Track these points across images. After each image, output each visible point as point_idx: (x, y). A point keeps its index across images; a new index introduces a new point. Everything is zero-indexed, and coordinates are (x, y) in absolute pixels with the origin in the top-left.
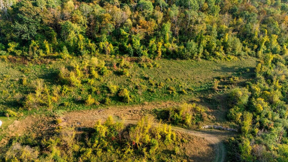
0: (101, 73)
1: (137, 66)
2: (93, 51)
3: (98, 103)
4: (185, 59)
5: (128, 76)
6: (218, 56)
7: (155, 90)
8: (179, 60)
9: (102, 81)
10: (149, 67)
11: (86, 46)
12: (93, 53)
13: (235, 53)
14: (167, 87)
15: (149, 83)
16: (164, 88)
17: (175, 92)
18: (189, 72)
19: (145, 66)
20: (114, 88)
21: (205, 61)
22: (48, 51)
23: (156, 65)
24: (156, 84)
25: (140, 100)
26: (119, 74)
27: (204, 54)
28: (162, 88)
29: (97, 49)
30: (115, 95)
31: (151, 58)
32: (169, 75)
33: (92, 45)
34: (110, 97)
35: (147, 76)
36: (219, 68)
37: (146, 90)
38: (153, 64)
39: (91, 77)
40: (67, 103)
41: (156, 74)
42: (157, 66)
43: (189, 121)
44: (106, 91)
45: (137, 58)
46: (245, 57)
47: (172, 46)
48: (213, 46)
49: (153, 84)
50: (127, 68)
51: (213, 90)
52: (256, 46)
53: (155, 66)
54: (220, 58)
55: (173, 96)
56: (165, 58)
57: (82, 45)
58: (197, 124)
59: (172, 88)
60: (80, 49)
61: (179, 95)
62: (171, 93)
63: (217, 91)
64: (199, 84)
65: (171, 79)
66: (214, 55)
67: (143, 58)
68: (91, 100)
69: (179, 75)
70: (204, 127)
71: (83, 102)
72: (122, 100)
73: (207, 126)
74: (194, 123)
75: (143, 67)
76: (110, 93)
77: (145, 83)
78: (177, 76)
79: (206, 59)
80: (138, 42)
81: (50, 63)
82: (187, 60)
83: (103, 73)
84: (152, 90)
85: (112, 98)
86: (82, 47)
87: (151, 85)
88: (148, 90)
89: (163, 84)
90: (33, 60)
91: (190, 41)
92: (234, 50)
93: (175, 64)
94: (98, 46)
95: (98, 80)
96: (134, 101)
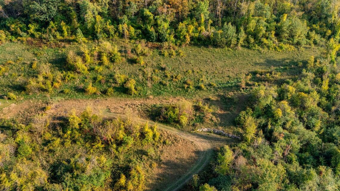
0: (112, 60)
1: (157, 54)
2: (112, 35)
3: (99, 93)
4: (220, 46)
5: (142, 65)
6: (265, 44)
7: (168, 84)
8: (211, 49)
9: (112, 68)
10: (170, 55)
11: (103, 29)
12: (111, 37)
13: (293, 41)
14: (184, 80)
15: (164, 74)
16: (181, 81)
17: (191, 87)
18: (219, 64)
19: (166, 54)
20: (120, 77)
21: (246, 50)
22: (66, 33)
23: (180, 53)
24: (172, 77)
25: (146, 93)
26: (132, 62)
27: (247, 40)
28: (177, 81)
29: (115, 32)
30: (121, 86)
31: (176, 45)
32: (192, 66)
33: (111, 28)
34: (114, 88)
35: (163, 66)
36: (262, 61)
37: (157, 82)
38: (177, 52)
39: (101, 64)
40: (67, 91)
41: (177, 64)
42: (182, 54)
44: (111, 80)
45: (160, 44)
46: (308, 46)
47: (209, 31)
48: (261, 30)
49: (169, 75)
50: (144, 55)
51: (238, 87)
52: (329, 32)
53: (178, 54)
54: (268, 47)
55: (187, 91)
56: (195, 45)
57: (99, 28)
58: (194, 125)
59: (189, 82)
60: (97, 32)
61: (195, 91)
62: (186, 88)
63: (243, 89)
64: (228, 78)
65: (193, 71)
66: (260, 43)
67: (166, 44)
68: (91, 88)
69: (204, 66)
70: (201, 130)
71: (83, 91)
72: (126, 92)
73: (206, 129)
74: (191, 124)
75: (163, 55)
76: (116, 83)
77: (159, 75)
78: (202, 68)
79: (248, 48)
80: (166, 25)
81: (64, 47)
82: (223, 48)
83: (114, 59)
84: (164, 82)
85: (117, 89)
86: (99, 30)
87: (166, 76)
88: (161, 83)
89: (180, 77)
90: (48, 43)
91: (227, 24)
92: (292, 36)
93: (205, 53)
94: (117, 28)
95: (108, 68)
96: (140, 94)
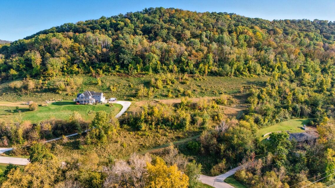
0: (173, 83)
1: (193, 79)
2: (165, 71)
3: (174, 97)
5: (188, 85)
6: (244, 75)
7: (205, 92)
8: (219, 77)
9: (174, 86)
10: (200, 80)
11: (161, 68)
12: (165, 72)
13: (256, 73)
14: (212, 91)
15: (201, 88)
18: (226, 84)
19: (198, 79)
20: (182, 90)
21: (235, 77)
22: (139, 71)
24: (206, 89)
26: (183, 83)
27: (235, 73)
28: (209, 91)
29: (167, 69)
31: (201, 75)
32: (213, 84)
33: (165, 67)
34: (180, 95)
35: (199, 85)
36: (245, 82)
38: (202, 78)
39: (168, 84)
40: (158, 96)
41: (205, 84)
42: (206, 80)
43: (226, 103)
44: (177, 91)
45: (192, 75)
46: (263, 76)
47: (215, 69)
48: (241, 68)
49: (204, 88)
50: (187, 80)
51: (240, 92)
52: (271, 69)
53: (204, 79)
54: (246, 76)
56: (210, 75)
57: (159, 67)
58: (230, 104)
59: (215, 91)
60: (158, 69)
63: (243, 92)
64: (232, 90)
65: (215, 87)
66: (242, 74)
67: (196, 75)
68: (170, 95)
70: (233, 106)
71: (166, 96)
73: (235, 105)
74: (228, 104)
75: (197, 80)
76: (180, 92)
77: (199, 88)
78: (218, 85)
79: (236, 76)
80: (192, 66)
81: (142, 77)
82: (224, 76)
83: (174, 82)
84: (203, 92)
85: (182, 95)
86: (159, 68)
87: (203, 89)
88: (201, 92)
89: (209, 89)
90: (132, 75)
91: (226, 65)
92: (255, 71)
93: (217, 79)
94: (168, 68)
95: (172, 86)
